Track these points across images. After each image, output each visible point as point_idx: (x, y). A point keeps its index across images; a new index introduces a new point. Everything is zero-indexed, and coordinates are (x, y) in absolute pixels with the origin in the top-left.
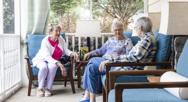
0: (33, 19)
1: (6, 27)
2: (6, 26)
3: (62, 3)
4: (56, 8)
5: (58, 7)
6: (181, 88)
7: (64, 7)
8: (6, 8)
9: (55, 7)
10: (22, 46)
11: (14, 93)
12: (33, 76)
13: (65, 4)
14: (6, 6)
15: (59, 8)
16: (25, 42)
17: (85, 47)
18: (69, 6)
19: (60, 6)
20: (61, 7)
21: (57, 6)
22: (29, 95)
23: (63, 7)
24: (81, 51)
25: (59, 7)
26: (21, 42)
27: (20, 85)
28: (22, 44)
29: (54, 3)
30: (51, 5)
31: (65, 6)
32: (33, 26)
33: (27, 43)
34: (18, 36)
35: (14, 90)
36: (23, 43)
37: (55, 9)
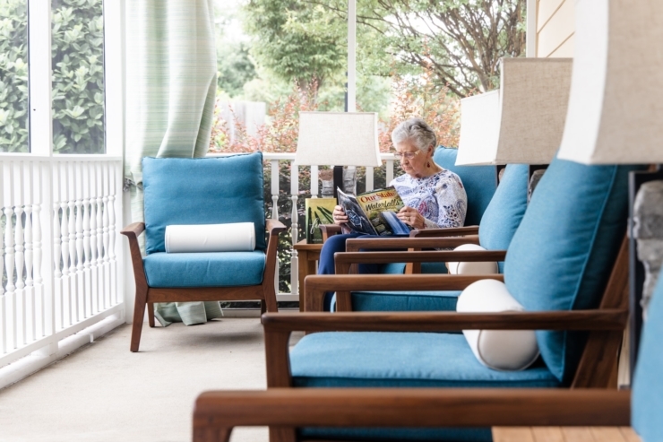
0: (162, 108)
1: (90, 132)
2: (90, 129)
3: (314, 52)
4: (291, 69)
5: (299, 64)
6: (485, 332)
7: (320, 66)
8: (91, 73)
9: (289, 66)
10: (128, 194)
11: (92, 341)
12: (149, 287)
13: (320, 56)
14: (91, 66)
15: (303, 70)
16: (136, 181)
17: (328, 198)
18: (336, 63)
19: (305, 62)
20: (307, 64)
21: (295, 61)
22: (135, 348)
23: (316, 67)
24: (313, 211)
25: (303, 65)
26: (124, 180)
27: (119, 317)
28: (128, 185)
29: (287, 53)
30: (278, 59)
31: (321, 61)
32: (163, 130)
33: (141, 183)
34: (117, 162)
35: (94, 333)
36: (130, 185)
37: (290, 73)
